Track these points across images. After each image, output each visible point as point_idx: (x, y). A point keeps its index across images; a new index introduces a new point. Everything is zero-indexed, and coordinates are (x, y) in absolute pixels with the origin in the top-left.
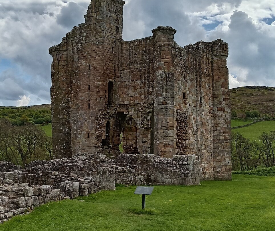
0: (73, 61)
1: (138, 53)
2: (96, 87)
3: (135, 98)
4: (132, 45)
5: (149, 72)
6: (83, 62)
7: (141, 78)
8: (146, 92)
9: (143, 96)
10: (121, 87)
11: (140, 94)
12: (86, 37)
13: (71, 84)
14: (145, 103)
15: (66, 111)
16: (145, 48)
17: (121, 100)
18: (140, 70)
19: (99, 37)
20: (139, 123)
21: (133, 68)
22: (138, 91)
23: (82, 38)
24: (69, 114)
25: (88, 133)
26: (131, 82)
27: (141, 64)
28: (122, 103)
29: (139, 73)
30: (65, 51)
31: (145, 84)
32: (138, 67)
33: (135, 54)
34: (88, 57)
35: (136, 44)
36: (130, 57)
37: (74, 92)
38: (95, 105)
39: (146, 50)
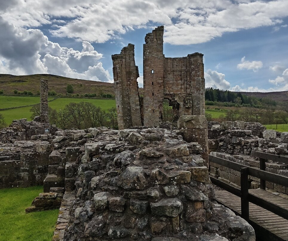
0: (129, 65)
1: (179, 65)
2: (159, 83)
3: (177, 91)
4: (174, 60)
5: (187, 77)
6: (148, 68)
7: (181, 79)
8: (185, 88)
9: (183, 90)
10: (167, 84)
11: (181, 88)
12: (149, 53)
13: (129, 79)
14: (184, 94)
15: (128, 96)
16: (184, 63)
17: (167, 91)
18: (181, 75)
19: (159, 54)
20: (182, 105)
21: (175, 73)
22: (180, 87)
23: (146, 53)
24: (129, 98)
25: (153, 110)
26: (175, 81)
27: (181, 72)
28: (168, 93)
29: (180, 77)
30: (124, 58)
31: (184, 83)
32: (180, 73)
33: (177, 66)
34: (152, 65)
35: (177, 60)
36: (173, 67)
37: (132, 85)
38: (158, 94)
39: (184, 64)
